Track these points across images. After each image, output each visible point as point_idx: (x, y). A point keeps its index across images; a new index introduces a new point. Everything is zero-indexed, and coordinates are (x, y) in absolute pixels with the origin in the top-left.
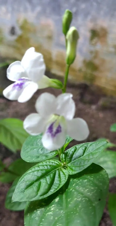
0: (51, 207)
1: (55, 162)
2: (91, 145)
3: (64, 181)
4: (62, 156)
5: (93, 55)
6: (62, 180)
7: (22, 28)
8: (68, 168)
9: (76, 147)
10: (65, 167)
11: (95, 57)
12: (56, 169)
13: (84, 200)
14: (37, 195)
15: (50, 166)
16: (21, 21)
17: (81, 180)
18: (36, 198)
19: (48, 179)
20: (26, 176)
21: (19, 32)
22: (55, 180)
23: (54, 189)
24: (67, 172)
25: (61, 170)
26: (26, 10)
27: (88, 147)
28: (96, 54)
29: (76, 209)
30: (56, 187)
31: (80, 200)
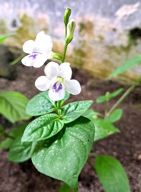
0: (52, 147)
1: (54, 115)
2: (81, 103)
3: (60, 127)
4: (59, 111)
5: (82, 44)
6: (59, 127)
7: (22, 21)
8: (64, 119)
9: (70, 105)
10: (61, 119)
11: (84, 46)
12: (55, 120)
13: (77, 141)
14: (41, 137)
15: (50, 117)
16: (21, 15)
17: (74, 128)
18: (40, 139)
19: (49, 126)
20: (32, 124)
21: (19, 24)
22: (54, 127)
23: (53, 133)
24: (63, 122)
25: (58, 121)
26: (25, 6)
27: (79, 104)
28: (84, 43)
29: (72, 147)
30: (55, 132)
31: (74, 141)
